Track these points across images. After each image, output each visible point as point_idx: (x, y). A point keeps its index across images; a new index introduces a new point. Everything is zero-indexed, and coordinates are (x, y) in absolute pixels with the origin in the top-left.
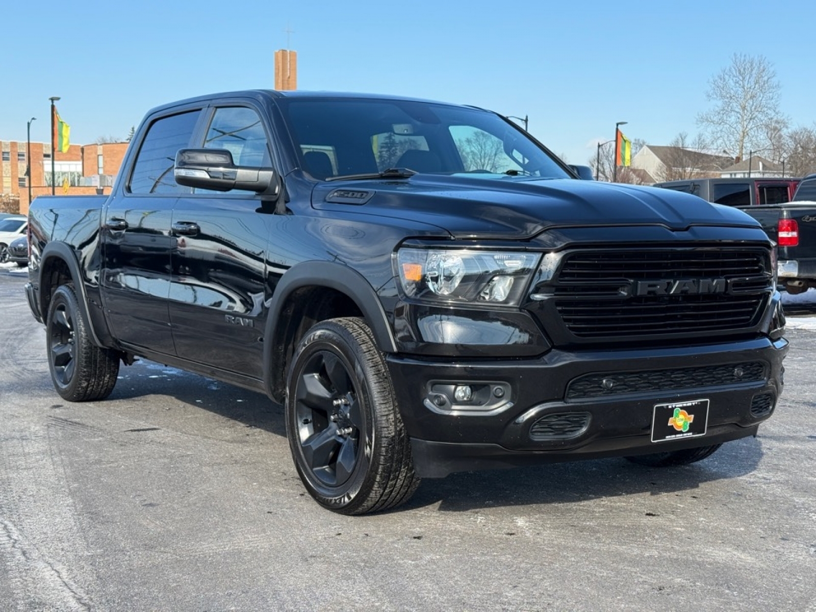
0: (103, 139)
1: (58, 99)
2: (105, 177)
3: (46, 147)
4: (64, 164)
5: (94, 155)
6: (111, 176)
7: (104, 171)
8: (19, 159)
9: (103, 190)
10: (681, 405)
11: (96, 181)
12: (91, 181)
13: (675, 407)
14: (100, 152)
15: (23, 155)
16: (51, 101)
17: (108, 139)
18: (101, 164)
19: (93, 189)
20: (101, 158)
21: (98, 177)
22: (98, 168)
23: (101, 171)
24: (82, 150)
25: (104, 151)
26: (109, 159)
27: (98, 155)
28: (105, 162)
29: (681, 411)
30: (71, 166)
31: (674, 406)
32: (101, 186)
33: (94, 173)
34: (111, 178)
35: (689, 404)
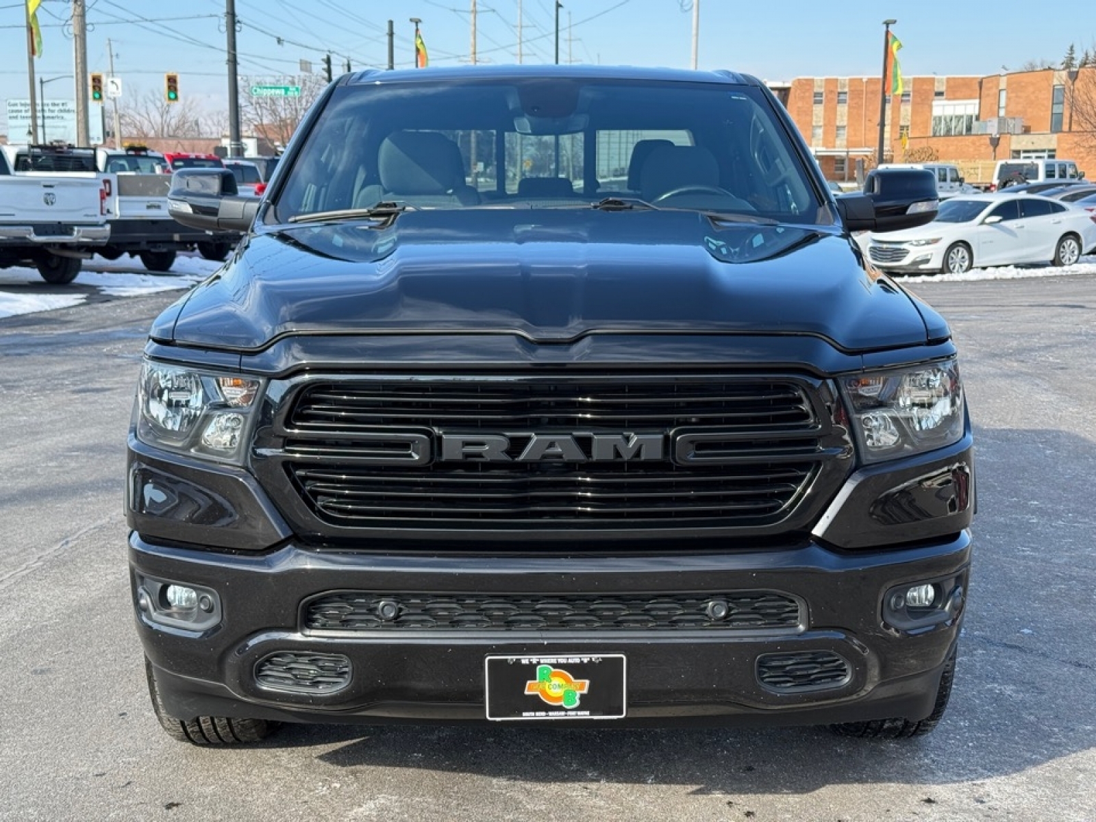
0: (1031, 64)
1: (895, 22)
2: (1005, 119)
3: (938, 82)
4: (959, 105)
5: (995, 91)
6: (1014, 119)
7: (1007, 112)
8: (902, 101)
9: (999, 139)
10: (554, 661)
11: (993, 126)
12: (986, 126)
13: (539, 663)
14: (1003, 85)
15: (909, 95)
16: (885, 26)
17: (1039, 64)
18: (1003, 103)
19: (985, 139)
20: (1003, 94)
21: (995, 121)
22: (999, 107)
23: (1002, 113)
24: (981, 83)
25: (1009, 84)
26: (1013, 95)
27: (1000, 91)
28: (1008, 98)
29: (553, 670)
30: (968, 107)
31: (534, 661)
32: (998, 133)
33: (993, 115)
34: (1013, 122)
35: (574, 659)
